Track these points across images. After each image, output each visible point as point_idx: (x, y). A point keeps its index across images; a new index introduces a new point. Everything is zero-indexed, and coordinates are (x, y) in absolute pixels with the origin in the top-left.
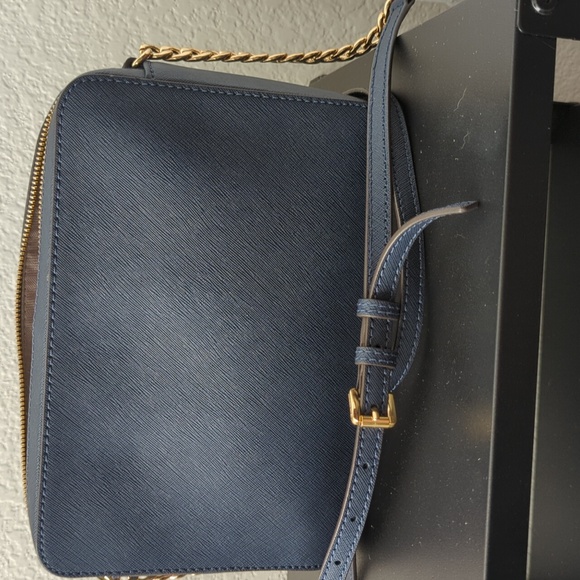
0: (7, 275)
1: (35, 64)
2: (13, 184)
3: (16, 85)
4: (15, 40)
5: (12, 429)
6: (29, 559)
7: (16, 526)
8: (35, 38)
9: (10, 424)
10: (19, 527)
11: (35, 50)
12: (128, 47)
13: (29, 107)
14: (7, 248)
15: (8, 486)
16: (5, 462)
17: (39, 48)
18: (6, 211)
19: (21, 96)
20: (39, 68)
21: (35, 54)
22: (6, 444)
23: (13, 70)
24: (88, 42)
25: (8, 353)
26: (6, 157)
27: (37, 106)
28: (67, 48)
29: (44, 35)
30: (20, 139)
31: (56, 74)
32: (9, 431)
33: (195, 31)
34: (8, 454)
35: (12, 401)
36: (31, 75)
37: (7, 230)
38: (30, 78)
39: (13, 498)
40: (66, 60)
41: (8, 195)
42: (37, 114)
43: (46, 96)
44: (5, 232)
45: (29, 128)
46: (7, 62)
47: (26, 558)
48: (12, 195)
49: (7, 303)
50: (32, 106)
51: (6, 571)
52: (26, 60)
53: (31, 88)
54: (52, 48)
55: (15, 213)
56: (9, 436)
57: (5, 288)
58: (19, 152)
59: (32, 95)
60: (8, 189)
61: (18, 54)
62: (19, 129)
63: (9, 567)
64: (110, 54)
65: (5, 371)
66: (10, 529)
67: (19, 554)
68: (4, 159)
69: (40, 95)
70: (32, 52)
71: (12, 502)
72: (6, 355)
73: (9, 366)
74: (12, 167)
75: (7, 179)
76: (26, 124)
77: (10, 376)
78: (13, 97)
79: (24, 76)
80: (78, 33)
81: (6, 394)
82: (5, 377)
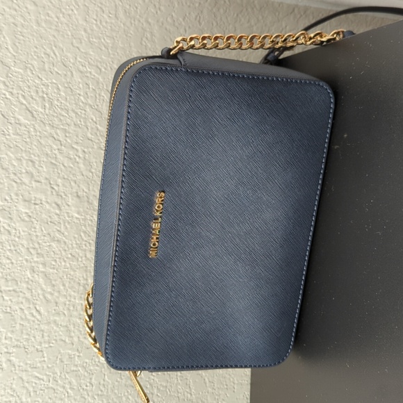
0: (66, 195)
1: (83, 51)
2: (69, 133)
3: (71, 65)
4: (70, 34)
5: (70, 301)
6: (81, 390)
7: (73, 368)
8: (83, 33)
9: (68, 298)
10: (75, 369)
11: (83, 41)
12: (144, 39)
13: (80, 80)
14: (66, 177)
15: (67, 340)
16: (65, 324)
17: (86, 39)
18: (65, 152)
19: (74, 72)
20: (86, 53)
21: (84, 44)
22: (65, 312)
23: (69, 55)
24: (118, 36)
25: (67, 249)
26: (65, 114)
27: (85, 79)
28: (104, 39)
29: (89, 31)
30: (73, 102)
31: (97, 58)
32: (68, 303)
33: (187, 29)
34: (67, 319)
35: (70, 282)
36: (81, 58)
37: (66, 165)
38: (80, 60)
39: (70, 349)
40: (103, 48)
41: (66, 141)
42: (85, 85)
43: (90, 73)
44: (64, 166)
45: (79, 95)
46: (64, 49)
47: (79, 390)
48: (69, 141)
49: (66, 215)
50: (82, 79)
51: (66, 400)
52: (78, 48)
53: (81, 67)
54: (94, 40)
55: (71, 153)
56: (67, 306)
57: (64, 204)
58: (73, 111)
59: (81, 72)
60: (66, 136)
61: (72, 44)
62: (73, 95)
63: (68, 396)
64: (132, 44)
65: (65, 261)
66: (68, 371)
67: (75, 387)
68: (63, 116)
69: (87, 72)
70: (81, 43)
71: (70, 352)
72: (65, 250)
73: (67, 258)
74: (69, 121)
75: (65, 129)
76: (78, 91)
77: (68, 265)
78: (69, 73)
79: (76, 58)
80: (112, 30)
81: (65, 277)
82: (65, 266)
